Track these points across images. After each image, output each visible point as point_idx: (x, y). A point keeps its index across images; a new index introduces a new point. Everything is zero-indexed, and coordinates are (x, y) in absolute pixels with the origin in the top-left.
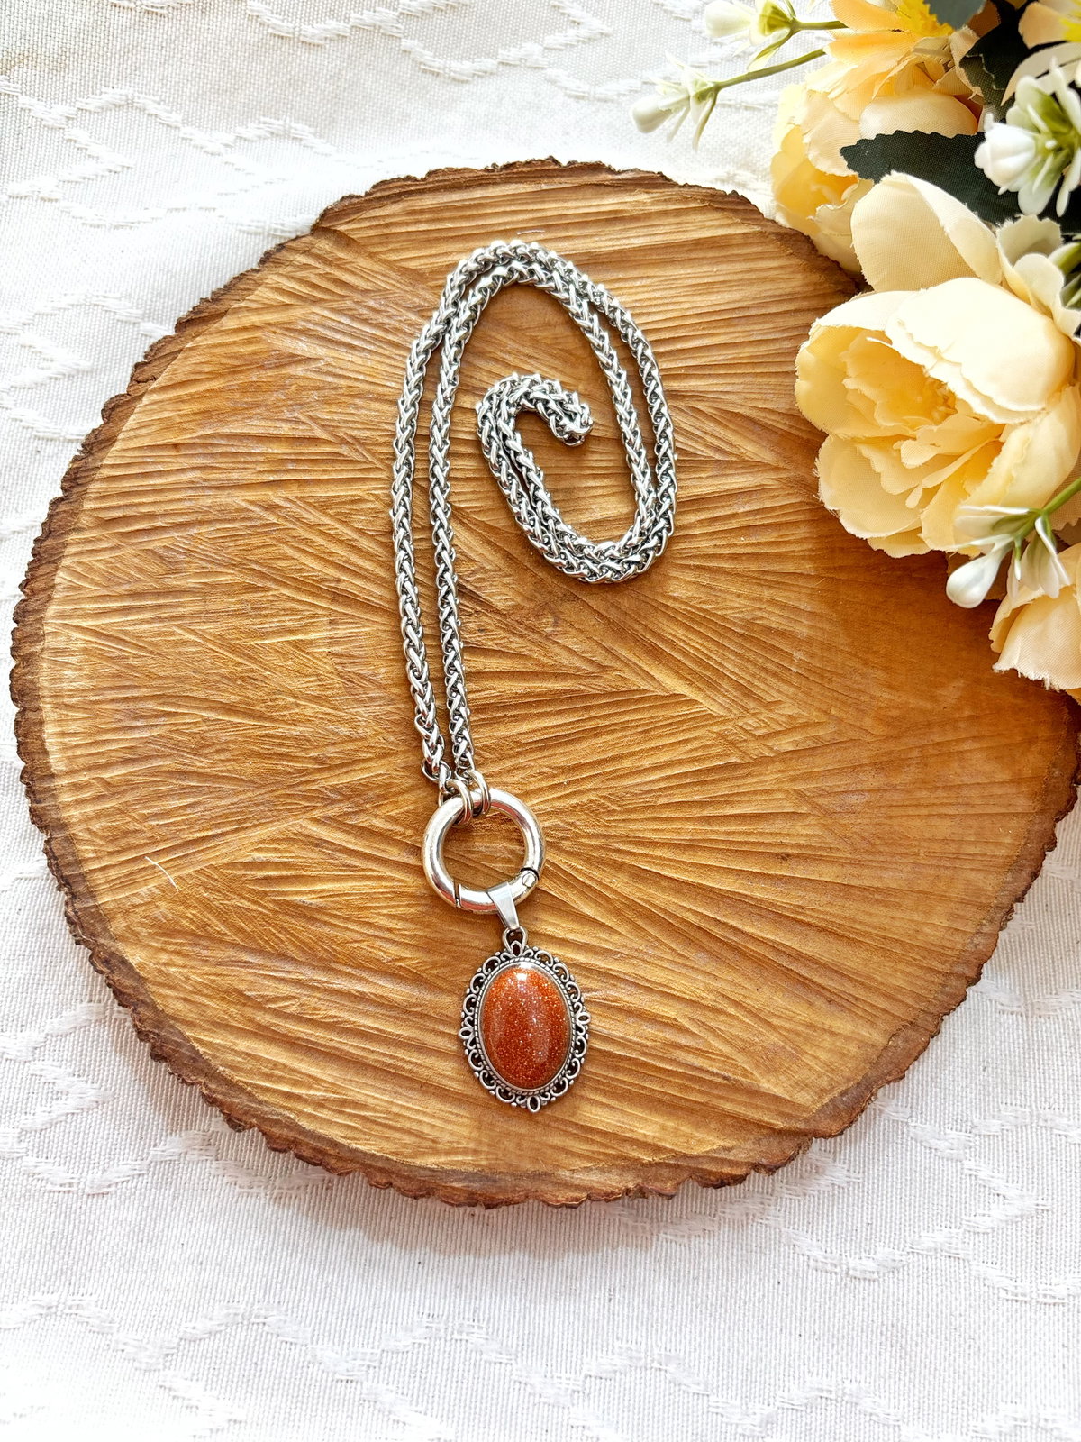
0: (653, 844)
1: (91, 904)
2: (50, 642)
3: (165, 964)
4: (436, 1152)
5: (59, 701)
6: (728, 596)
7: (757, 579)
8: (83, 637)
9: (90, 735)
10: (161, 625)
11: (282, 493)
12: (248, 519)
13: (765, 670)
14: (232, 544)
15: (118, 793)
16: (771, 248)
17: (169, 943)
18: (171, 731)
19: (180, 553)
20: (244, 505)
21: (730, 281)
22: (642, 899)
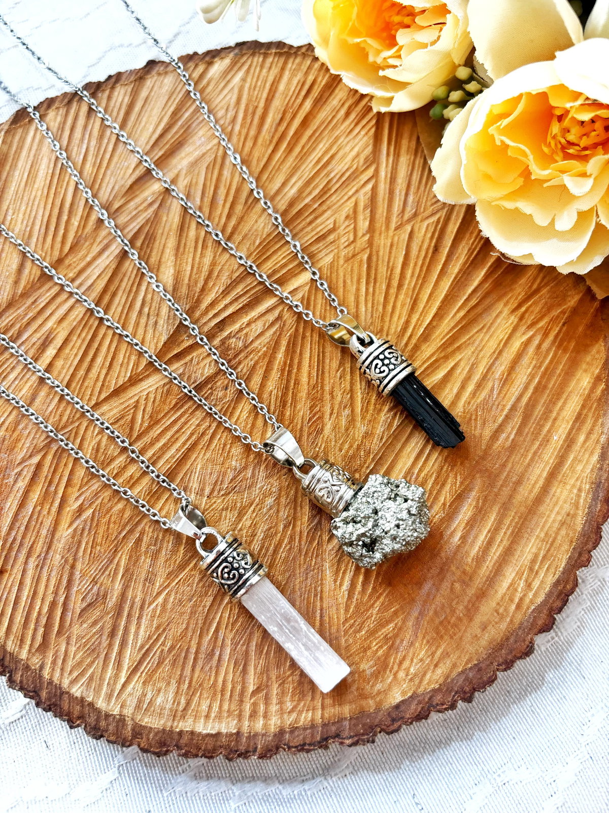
0: (407, 322)
1: (346, 723)
2: (128, 712)
3: (407, 675)
4: (574, 516)
5: (179, 714)
6: (255, 228)
7: (248, 209)
8: (134, 683)
9: (215, 694)
10: (144, 618)
11: (71, 500)
12: (83, 530)
13: (310, 223)
14: (98, 548)
15: (268, 682)
16: (20, 131)
17: (392, 668)
18: (232, 630)
19: (92, 589)
20: (70, 530)
21: (33, 162)
22: (442, 339)
